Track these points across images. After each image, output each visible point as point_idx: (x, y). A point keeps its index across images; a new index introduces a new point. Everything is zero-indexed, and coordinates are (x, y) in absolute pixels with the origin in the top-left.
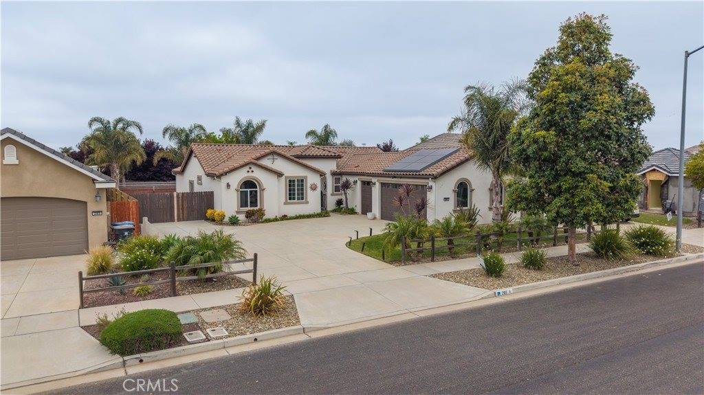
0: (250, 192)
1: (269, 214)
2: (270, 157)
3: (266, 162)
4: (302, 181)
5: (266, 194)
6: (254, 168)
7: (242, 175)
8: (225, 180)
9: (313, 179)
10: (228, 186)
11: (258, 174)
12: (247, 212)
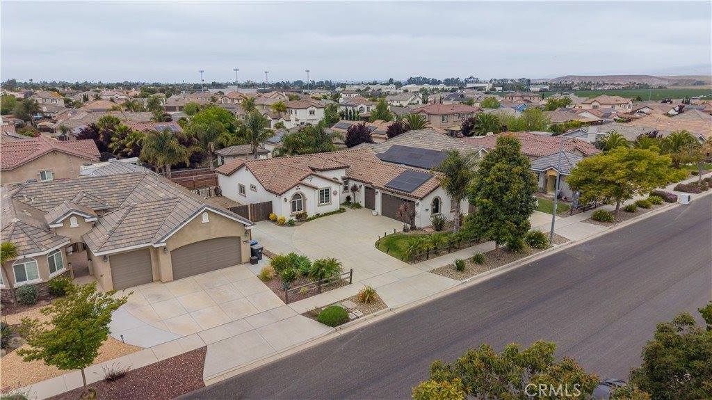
0: (297, 202)
1: (310, 215)
2: (309, 177)
3: (306, 181)
4: (327, 190)
5: (307, 202)
6: (300, 186)
7: (294, 191)
8: (283, 197)
9: (334, 188)
10: (286, 200)
11: (303, 190)
12: (297, 215)
